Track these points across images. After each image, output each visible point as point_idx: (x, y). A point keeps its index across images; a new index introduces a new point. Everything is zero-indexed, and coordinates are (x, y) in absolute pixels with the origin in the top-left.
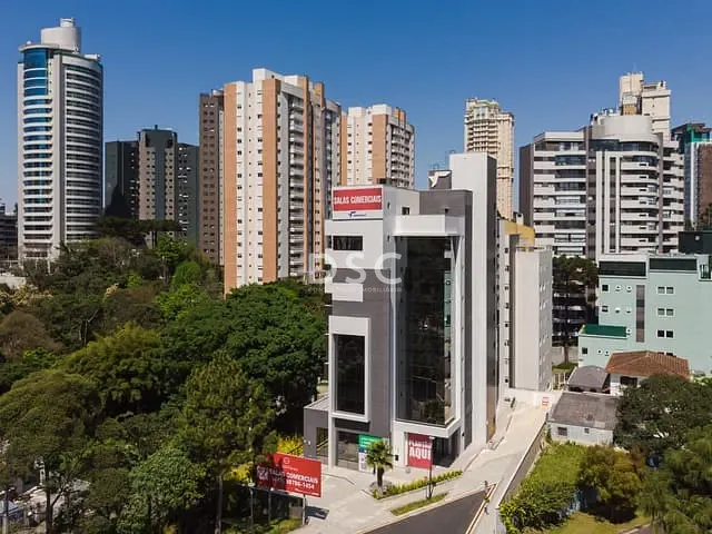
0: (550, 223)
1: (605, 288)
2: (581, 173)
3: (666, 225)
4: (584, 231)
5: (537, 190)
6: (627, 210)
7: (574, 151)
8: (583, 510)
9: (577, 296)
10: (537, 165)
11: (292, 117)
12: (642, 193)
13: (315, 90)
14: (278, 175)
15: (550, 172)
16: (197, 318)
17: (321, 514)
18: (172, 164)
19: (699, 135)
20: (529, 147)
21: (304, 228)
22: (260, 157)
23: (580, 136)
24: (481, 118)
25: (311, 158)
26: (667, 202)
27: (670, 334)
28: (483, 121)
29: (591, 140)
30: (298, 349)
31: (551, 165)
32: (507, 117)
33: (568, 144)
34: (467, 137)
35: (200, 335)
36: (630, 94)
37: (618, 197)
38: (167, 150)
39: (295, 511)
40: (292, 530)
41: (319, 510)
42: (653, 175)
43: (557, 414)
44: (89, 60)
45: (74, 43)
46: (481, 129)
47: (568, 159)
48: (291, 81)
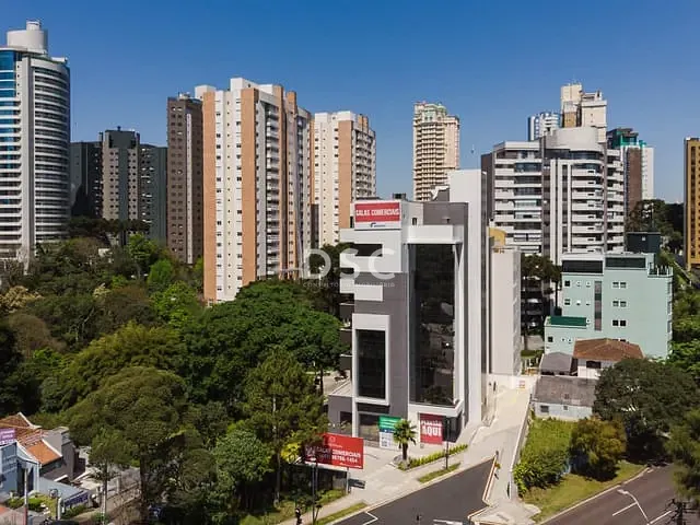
0: (510, 224)
1: (567, 284)
2: (537, 179)
3: (610, 225)
4: (539, 231)
5: (498, 195)
6: (577, 212)
7: (531, 159)
8: (573, 472)
9: (534, 290)
10: (498, 172)
11: (269, 124)
12: (591, 197)
13: (289, 98)
14: (257, 179)
15: (510, 178)
16: (217, 317)
17: (361, 485)
18: (136, 164)
19: (627, 139)
20: (490, 156)
21: (280, 229)
22: (239, 162)
23: (535, 145)
24: (429, 121)
25: (285, 163)
26: (610, 204)
27: (623, 323)
28: (432, 124)
29: (545, 149)
30: (310, 343)
31: (511, 172)
32: (453, 120)
33: (525, 153)
34: (415, 139)
35: (221, 332)
36: (571, 103)
37: (569, 201)
38: (131, 151)
39: (338, 482)
40: (339, 498)
41: (356, 481)
42: (599, 181)
43: (539, 394)
44: (57, 63)
45: (41, 46)
46: (429, 132)
47: (526, 167)
48: (267, 89)
